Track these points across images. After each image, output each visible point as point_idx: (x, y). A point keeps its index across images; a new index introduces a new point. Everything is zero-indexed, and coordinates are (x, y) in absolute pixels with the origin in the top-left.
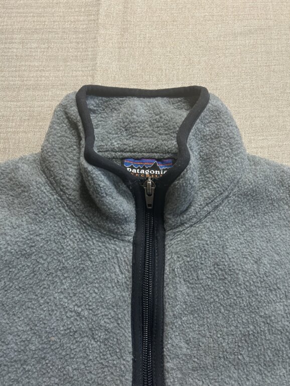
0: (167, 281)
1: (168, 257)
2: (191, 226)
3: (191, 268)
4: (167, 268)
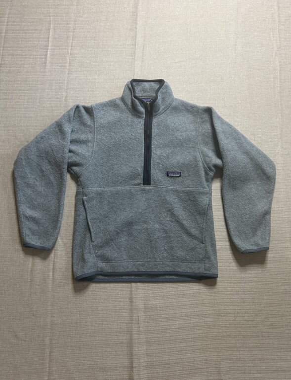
0: (152, 128)
1: (153, 123)
2: (159, 115)
3: (158, 125)
4: (153, 125)
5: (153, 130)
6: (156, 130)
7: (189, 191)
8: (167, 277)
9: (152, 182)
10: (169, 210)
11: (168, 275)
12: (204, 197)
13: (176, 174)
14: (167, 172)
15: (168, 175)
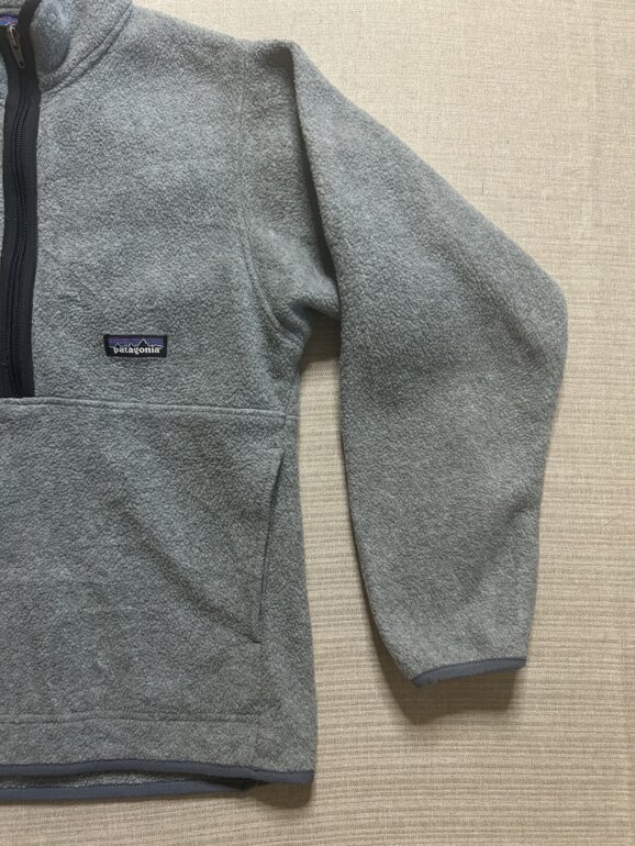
0: (39, 143)
1: (41, 119)
2: (67, 86)
3: (65, 129)
4: (40, 131)
5: (41, 154)
6: (55, 149)
7: (195, 418)
8: (106, 780)
9: (39, 384)
10: (115, 504)
11: (107, 772)
12: (261, 446)
13: (143, 345)
14: (107, 337)
15: (109, 352)
